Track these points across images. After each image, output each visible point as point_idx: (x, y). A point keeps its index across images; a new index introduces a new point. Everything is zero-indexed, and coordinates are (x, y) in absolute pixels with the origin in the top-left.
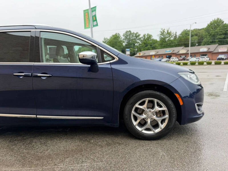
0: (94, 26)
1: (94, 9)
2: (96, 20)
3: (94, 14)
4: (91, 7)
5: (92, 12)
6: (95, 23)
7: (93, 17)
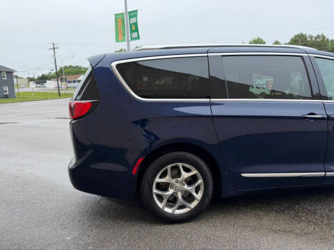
0: (132, 39)
1: (134, 14)
2: (137, 30)
3: (133, 20)
4: (128, 11)
5: (130, 17)
6: (135, 35)
7: (131, 25)
